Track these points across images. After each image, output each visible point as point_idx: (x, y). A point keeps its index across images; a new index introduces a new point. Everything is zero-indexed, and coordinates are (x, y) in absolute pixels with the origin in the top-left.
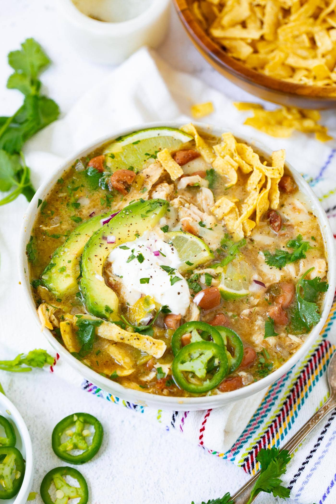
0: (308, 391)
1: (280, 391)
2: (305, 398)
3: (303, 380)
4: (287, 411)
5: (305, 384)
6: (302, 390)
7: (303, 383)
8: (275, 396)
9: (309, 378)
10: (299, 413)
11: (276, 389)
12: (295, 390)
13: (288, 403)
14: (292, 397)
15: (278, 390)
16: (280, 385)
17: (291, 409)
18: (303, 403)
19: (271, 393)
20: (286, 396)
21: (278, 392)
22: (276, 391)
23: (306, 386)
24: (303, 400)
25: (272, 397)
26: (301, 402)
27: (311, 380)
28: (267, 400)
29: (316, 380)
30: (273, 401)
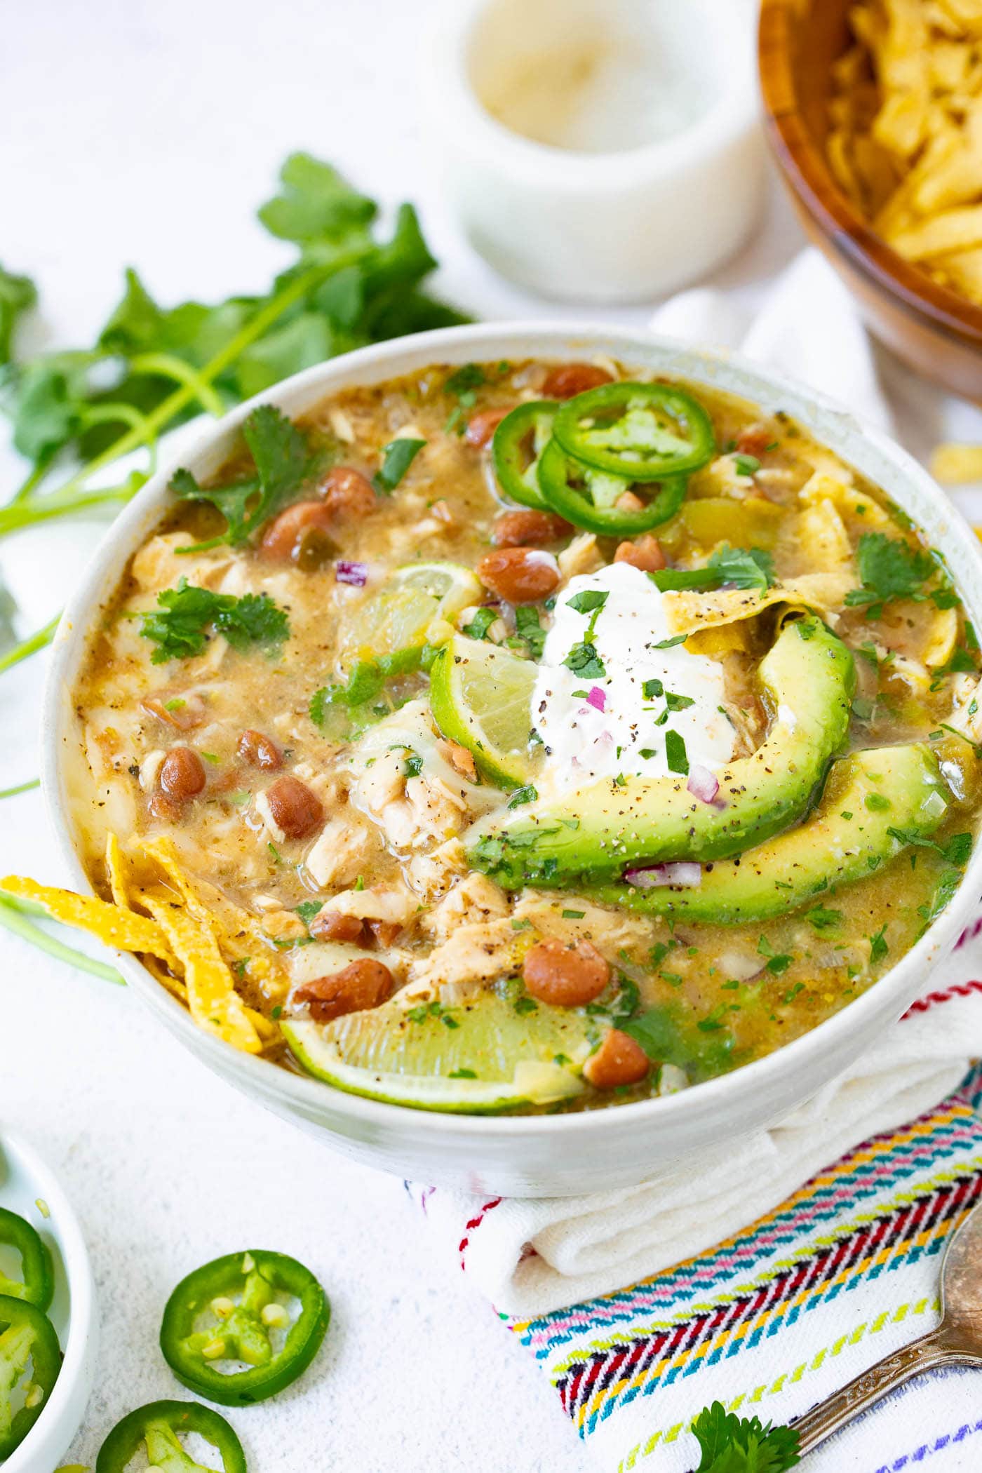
0: (866, 1275)
1: (789, 1239)
2: (843, 1288)
3: (869, 1242)
4: (776, 1298)
5: (871, 1252)
6: (850, 1265)
7: (865, 1249)
8: (767, 1246)
9: (890, 1244)
10: (803, 1316)
11: (783, 1229)
12: (833, 1256)
13: (791, 1280)
14: (810, 1271)
15: (788, 1233)
16: (800, 1223)
17: (788, 1299)
18: (831, 1296)
19: (761, 1235)
20: (795, 1259)
21: (780, 1240)
22: (779, 1234)
23: (868, 1259)
24: (837, 1288)
25: (759, 1246)
26: (828, 1291)
27: (893, 1253)
28: (741, 1247)
29: (907, 1257)
30: (754, 1257)
